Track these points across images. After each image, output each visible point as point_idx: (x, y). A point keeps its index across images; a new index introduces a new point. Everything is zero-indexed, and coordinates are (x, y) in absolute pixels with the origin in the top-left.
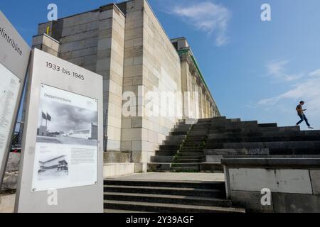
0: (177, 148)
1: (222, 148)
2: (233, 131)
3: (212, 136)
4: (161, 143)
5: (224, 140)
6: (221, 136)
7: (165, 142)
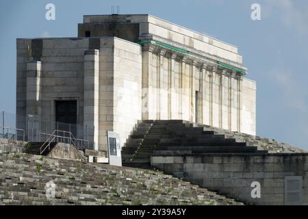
0: (136, 149)
1: (167, 150)
2: (181, 136)
3: (163, 141)
4: (123, 146)
5: (170, 144)
6: (169, 140)
7: (126, 144)
